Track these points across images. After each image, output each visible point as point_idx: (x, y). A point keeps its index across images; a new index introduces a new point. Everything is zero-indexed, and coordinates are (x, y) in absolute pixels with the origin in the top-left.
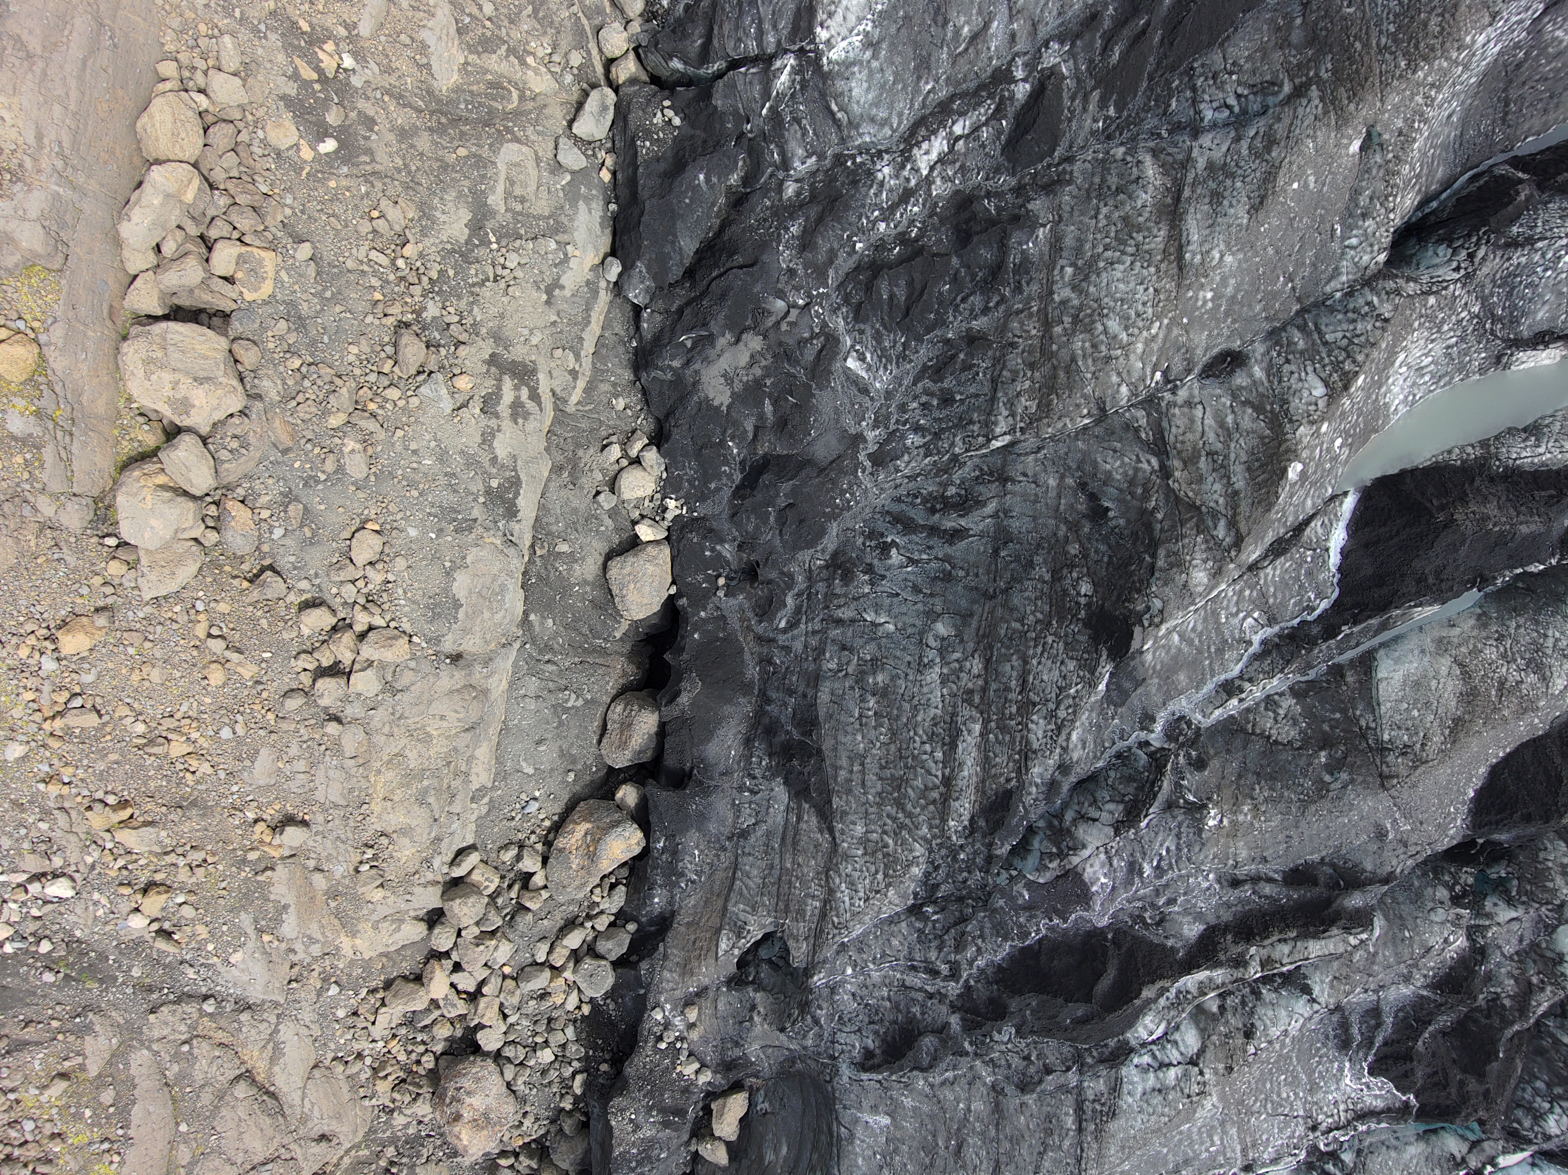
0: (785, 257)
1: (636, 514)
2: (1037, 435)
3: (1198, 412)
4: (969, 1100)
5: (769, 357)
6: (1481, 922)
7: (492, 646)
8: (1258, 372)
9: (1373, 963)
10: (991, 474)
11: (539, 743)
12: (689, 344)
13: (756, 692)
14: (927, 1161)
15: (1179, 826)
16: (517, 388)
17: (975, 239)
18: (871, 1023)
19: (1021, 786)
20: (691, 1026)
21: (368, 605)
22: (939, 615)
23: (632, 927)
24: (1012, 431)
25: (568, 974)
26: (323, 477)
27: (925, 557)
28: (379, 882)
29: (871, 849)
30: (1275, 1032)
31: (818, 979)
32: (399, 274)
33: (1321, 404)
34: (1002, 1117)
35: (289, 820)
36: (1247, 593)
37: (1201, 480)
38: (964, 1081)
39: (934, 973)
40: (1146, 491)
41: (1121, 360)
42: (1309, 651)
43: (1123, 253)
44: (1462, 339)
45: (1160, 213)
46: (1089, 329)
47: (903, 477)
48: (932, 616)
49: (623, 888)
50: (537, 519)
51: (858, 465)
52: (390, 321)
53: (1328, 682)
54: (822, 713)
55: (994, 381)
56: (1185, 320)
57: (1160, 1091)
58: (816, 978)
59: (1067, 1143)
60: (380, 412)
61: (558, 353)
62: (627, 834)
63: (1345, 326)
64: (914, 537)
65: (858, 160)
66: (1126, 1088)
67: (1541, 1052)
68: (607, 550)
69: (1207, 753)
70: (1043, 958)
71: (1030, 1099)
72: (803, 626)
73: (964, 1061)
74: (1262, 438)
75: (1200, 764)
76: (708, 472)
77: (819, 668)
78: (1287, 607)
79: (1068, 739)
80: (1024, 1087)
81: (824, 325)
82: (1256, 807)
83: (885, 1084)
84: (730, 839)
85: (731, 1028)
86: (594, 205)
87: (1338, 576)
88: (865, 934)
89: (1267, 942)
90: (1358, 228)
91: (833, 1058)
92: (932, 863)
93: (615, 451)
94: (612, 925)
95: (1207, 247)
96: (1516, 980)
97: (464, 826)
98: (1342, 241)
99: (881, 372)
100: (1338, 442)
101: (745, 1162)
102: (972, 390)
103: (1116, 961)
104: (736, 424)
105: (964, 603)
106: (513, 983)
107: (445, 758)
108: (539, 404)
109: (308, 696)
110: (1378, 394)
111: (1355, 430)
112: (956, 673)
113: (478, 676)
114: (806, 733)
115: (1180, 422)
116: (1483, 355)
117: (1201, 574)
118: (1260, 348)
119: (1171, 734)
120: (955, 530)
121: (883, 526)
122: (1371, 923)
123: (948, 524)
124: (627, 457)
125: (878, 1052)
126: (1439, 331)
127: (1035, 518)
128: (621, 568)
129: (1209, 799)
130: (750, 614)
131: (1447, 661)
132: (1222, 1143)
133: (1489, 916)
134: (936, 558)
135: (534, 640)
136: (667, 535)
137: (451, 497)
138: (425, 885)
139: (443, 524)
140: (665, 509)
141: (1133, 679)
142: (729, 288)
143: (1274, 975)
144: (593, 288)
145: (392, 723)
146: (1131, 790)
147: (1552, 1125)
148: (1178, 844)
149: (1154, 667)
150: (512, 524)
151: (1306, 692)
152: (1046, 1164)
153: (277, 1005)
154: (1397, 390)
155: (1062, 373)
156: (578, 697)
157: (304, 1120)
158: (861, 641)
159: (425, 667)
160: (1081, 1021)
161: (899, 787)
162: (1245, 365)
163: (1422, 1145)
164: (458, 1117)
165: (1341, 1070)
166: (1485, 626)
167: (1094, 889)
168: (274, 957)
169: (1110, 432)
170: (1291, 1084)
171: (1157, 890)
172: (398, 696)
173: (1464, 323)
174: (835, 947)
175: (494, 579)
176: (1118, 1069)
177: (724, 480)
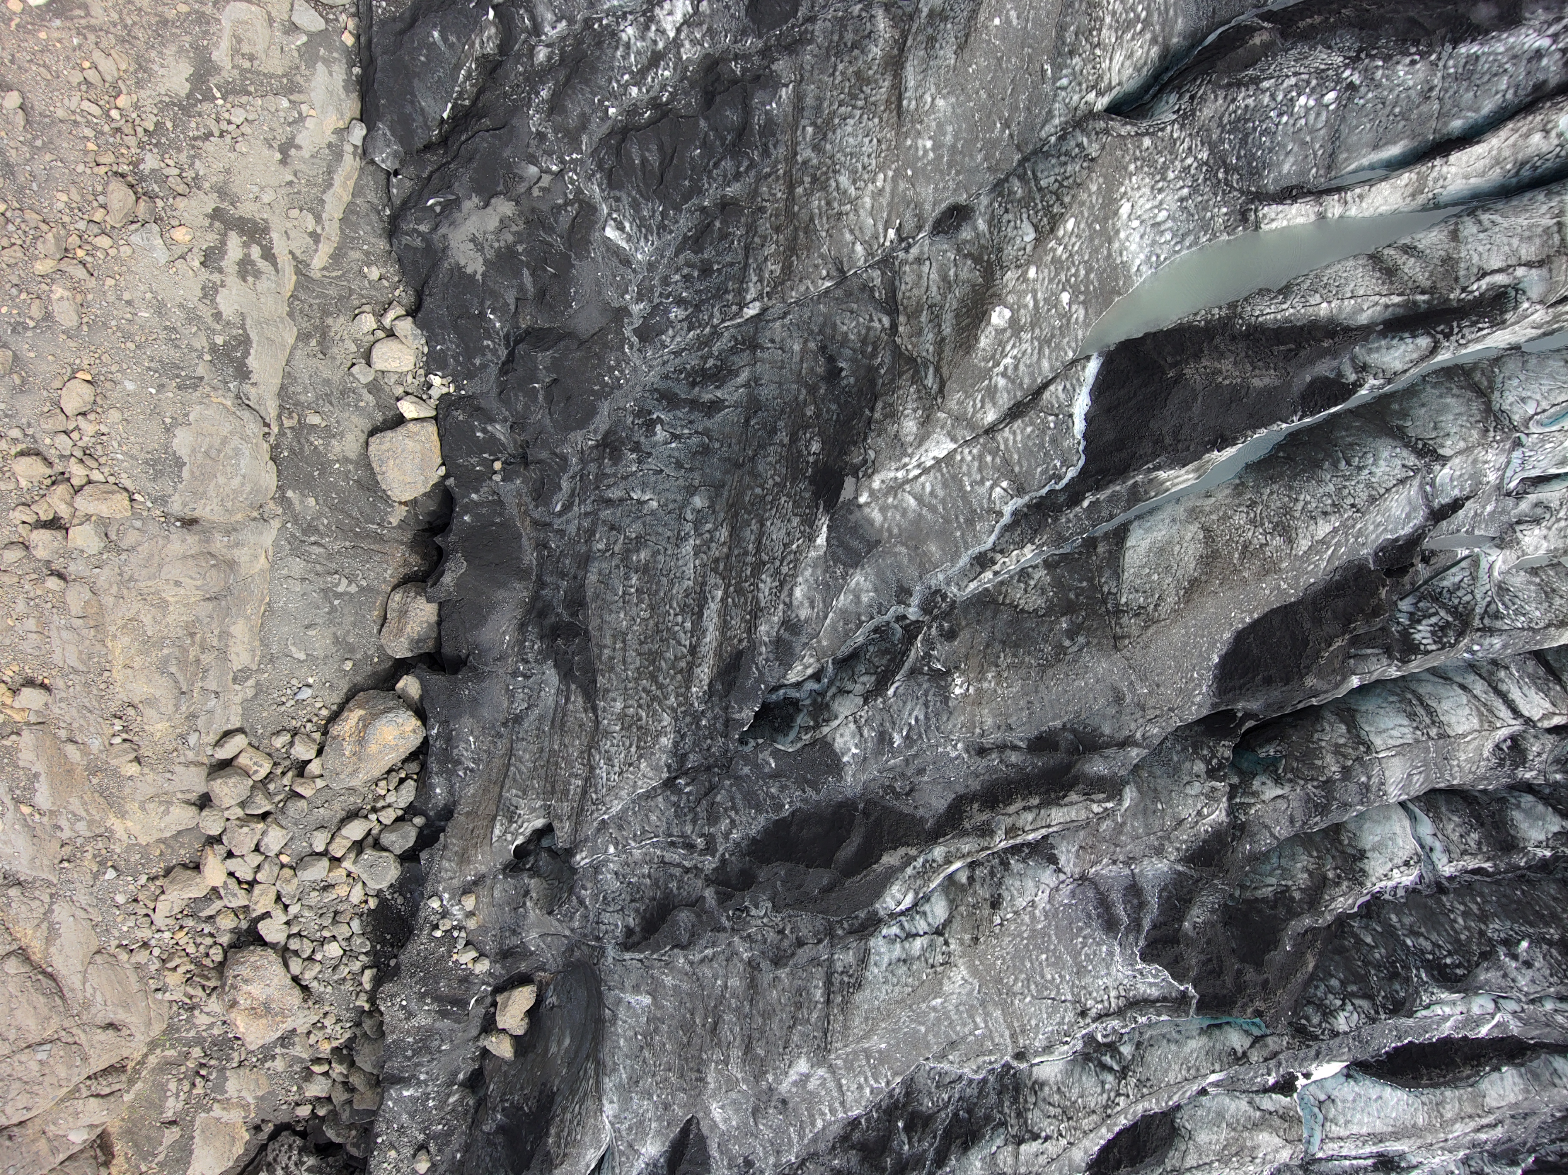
0: (535, 120)
1: (399, 391)
2: (784, 301)
3: (926, 268)
4: (726, 976)
5: (520, 222)
6: (1247, 800)
7: (239, 517)
8: (981, 224)
9: (1120, 832)
10: (743, 343)
11: (307, 627)
12: (438, 209)
13: (534, 578)
14: (685, 1040)
15: (926, 694)
16: (246, 245)
17: (718, 99)
18: (632, 901)
19: (753, 646)
20: (470, 914)
21: (85, 458)
22: (696, 488)
23: (419, 821)
24: (759, 298)
25: (347, 864)
26: (32, 324)
27: (686, 431)
28: (132, 756)
29: (628, 723)
30: (1021, 903)
31: (582, 859)
32: (113, 125)
33: (1029, 248)
34: (756, 992)
35: (30, 683)
36: (989, 458)
37: (919, 333)
38: (722, 957)
39: (690, 847)
40: (875, 348)
41: (851, 215)
42: (1056, 519)
43: (854, 107)
44: (1195, 189)
45: (887, 64)
46: (824, 188)
47: (670, 353)
48: (691, 490)
49: (412, 783)
50: (283, 387)
51: (623, 340)
52: (102, 170)
53: (1080, 553)
54: (589, 593)
55: (747, 248)
56: (909, 172)
57: (905, 961)
58: (578, 857)
59: (815, 1016)
60: (89, 259)
61: (295, 213)
62: (400, 721)
63: (1057, 170)
64: (678, 412)
65: (605, 22)
66: (873, 958)
67: (1341, 951)
68: (369, 427)
69: (959, 625)
70: (794, 828)
71: (783, 973)
72: (576, 508)
73: (722, 936)
74: (973, 286)
75: (950, 635)
76: (470, 348)
77: (590, 550)
78: (1034, 475)
79: (791, 594)
80: (777, 962)
81: (579, 191)
82: (999, 674)
83: (646, 962)
84: (504, 724)
85: (508, 917)
86: (336, 68)
87: (1083, 443)
88: (624, 810)
89: (1012, 809)
90: (1067, 67)
91: (598, 939)
92: (679, 732)
93: (368, 322)
94: (398, 819)
95: (921, 91)
96: (1311, 874)
97: (226, 707)
98: (1054, 83)
99: (642, 243)
100: (1065, 297)
101: (531, 1056)
102: (728, 259)
103: (862, 830)
104: (494, 295)
105: (718, 475)
106: (292, 872)
107: (186, 628)
108: (275, 264)
109: (27, 548)
110: (1109, 249)
111: (1087, 287)
112: (707, 543)
113: (218, 545)
114: (574, 614)
115: (909, 278)
116: (1225, 210)
117: (911, 424)
118: (984, 201)
119: (927, 607)
120: (712, 402)
121: (650, 403)
122: (1120, 793)
123: (707, 397)
124: (383, 329)
125: (637, 929)
126: (1164, 179)
127: (780, 384)
128: (381, 445)
129: (957, 668)
130: (527, 499)
131: (1194, 528)
132: (987, 1026)
133: (1255, 794)
134: (696, 432)
135: (296, 520)
136: (434, 413)
137: (172, 352)
138: (187, 765)
139: (164, 380)
140: (430, 386)
141: (862, 538)
142: (476, 151)
143: (1022, 845)
144: (336, 151)
145: (120, 584)
146: (884, 662)
147: (1341, 1023)
148: (926, 713)
149: (889, 530)
150: (246, 387)
151: (1058, 563)
152: (795, 1038)
153: (50, 884)
154: (1134, 247)
155: (801, 235)
156: (350, 583)
157: (86, 1005)
158: (628, 520)
159: (153, 528)
160: (827, 890)
161: (654, 660)
162: (970, 218)
163: (1204, 1040)
164: (234, 1004)
165: (1111, 954)
166: (1240, 494)
167: (845, 759)
168: (38, 832)
169: (849, 294)
170: (1054, 965)
171: (907, 761)
172: (124, 556)
173: (1193, 171)
174: (595, 824)
175: (224, 441)
176: (867, 940)
177: (489, 356)
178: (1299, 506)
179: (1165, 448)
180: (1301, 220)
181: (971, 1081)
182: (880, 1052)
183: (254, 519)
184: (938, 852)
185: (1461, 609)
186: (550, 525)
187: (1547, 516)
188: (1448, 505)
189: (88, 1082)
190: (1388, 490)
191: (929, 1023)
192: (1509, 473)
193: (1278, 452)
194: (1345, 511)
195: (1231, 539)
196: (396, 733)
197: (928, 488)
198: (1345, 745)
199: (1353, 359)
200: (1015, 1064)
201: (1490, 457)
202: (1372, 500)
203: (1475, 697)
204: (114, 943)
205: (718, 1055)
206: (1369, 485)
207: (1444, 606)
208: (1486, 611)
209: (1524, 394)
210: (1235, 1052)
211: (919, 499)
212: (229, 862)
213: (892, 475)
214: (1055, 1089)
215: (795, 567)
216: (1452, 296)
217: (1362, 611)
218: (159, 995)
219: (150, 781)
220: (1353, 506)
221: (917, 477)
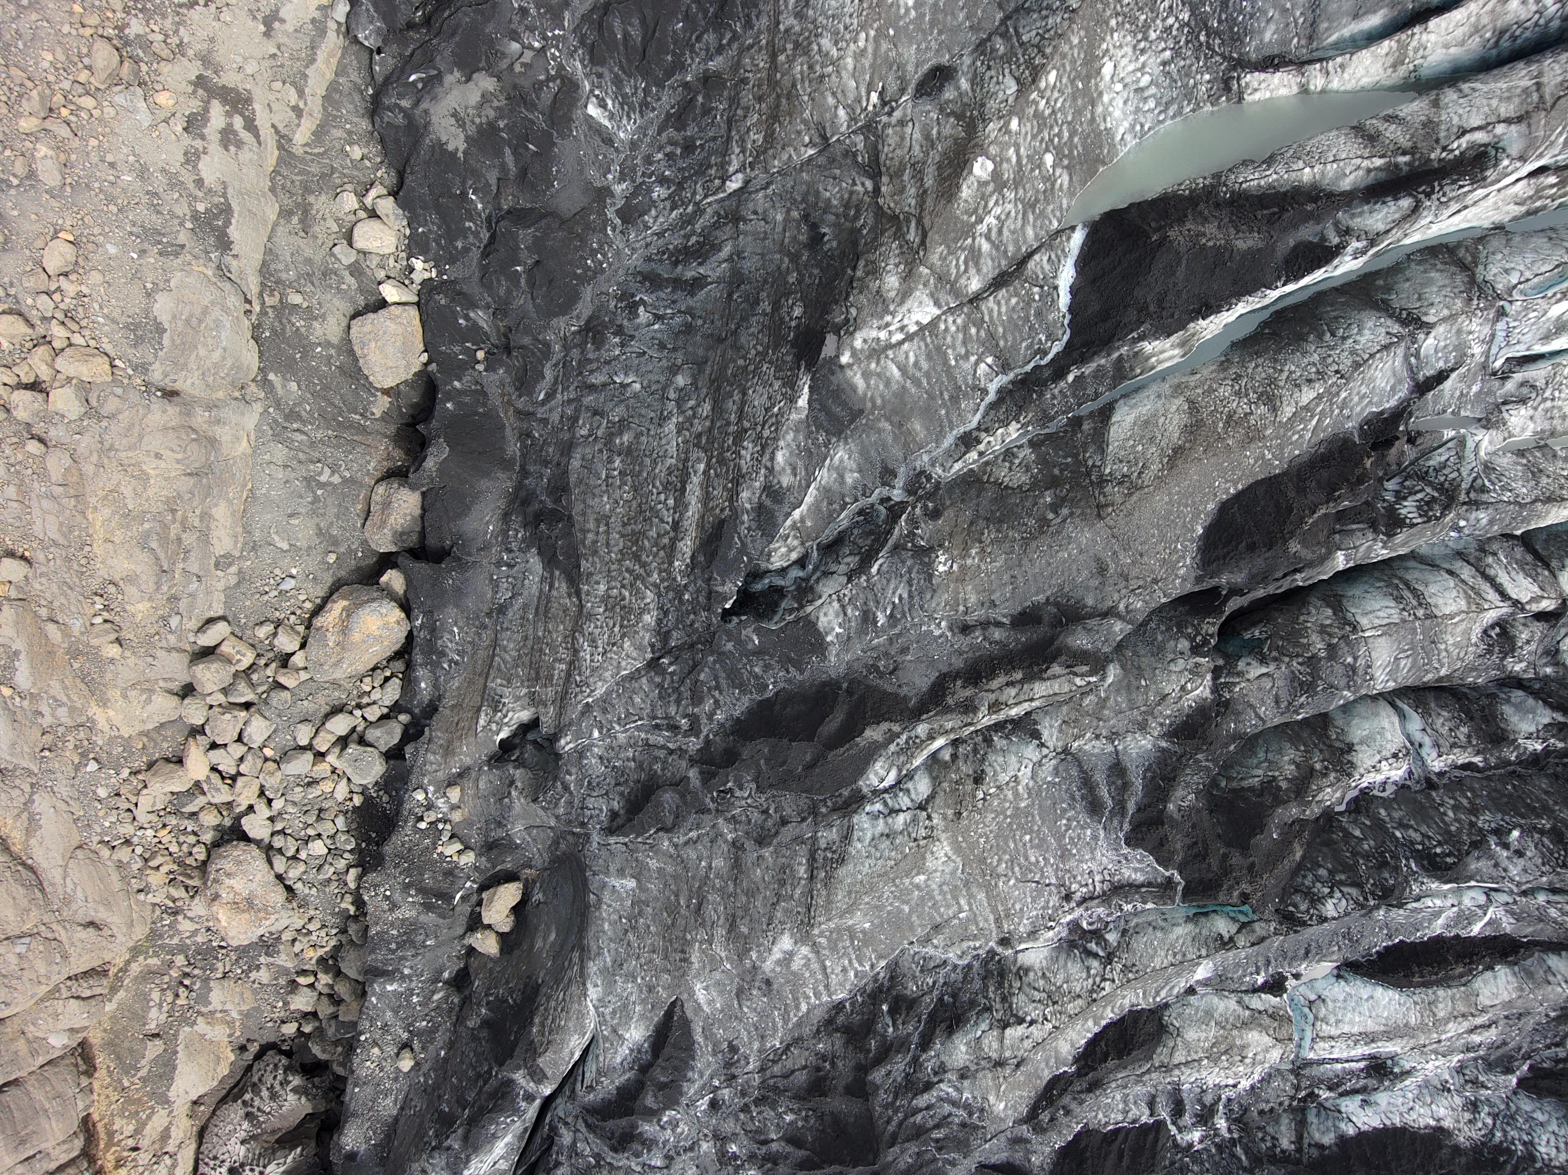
1: (381, 274)
2: (766, 171)
3: (908, 130)
4: (710, 858)
5: (502, 98)
6: (1231, 680)
7: (220, 394)
8: (964, 84)
9: (1104, 707)
10: (726, 217)
11: (290, 516)
12: (420, 86)
13: (517, 468)
14: (669, 922)
15: (910, 571)
16: (228, 114)
18: (617, 785)
19: (735, 514)
20: (454, 808)
21: (67, 321)
22: (679, 368)
23: (404, 718)
24: (742, 169)
25: (331, 758)
26: (15, 182)
27: (669, 311)
28: (113, 636)
29: (610, 603)
30: (1004, 778)
31: (566, 744)
33: (1011, 100)
34: (741, 872)
35: (10, 554)
36: (973, 331)
37: (902, 190)
38: (706, 839)
39: (674, 728)
40: (858, 211)
41: (833, 77)
42: (1041, 395)
44: (1177, 53)
46: (807, 52)
47: (653, 234)
48: (674, 370)
49: (398, 681)
50: (264, 264)
51: (606, 222)
52: (88, 32)
53: (1066, 432)
54: (573, 479)
55: (729, 122)
56: (891, 32)
58: (563, 742)
59: (798, 891)
60: (73, 119)
61: (278, 85)
62: (384, 611)
63: (1038, 24)
64: (660, 293)
66: (856, 835)
67: (1329, 843)
68: (351, 311)
69: (943, 504)
70: (777, 707)
71: (767, 852)
72: (559, 396)
73: (706, 817)
74: (956, 140)
75: (934, 515)
76: (452, 231)
77: (574, 437)
78: (1018, 351)
79: (772, 459)
80: (761, 841)
81: (561, 67)
82: (983, 550)
83: (631, 846)
84: (489, 615)
87: (1068, 317)
88: (608, 693)
89: (995, 684)
91: (583, 825)
92: (662, 608)
93: (350, 201)
94: (383, 717)
97: (208, 593)
99: (625, 121)
100: (1049, 159)
101: (516, 952)
102: (711, 134)
103: (846, 707)
104: (476, 174)
106: (275, 766)
107: (167, 503)
108: (257, 136)
109: (8, 411)
110: (1093, 113)
111: (1071, 152)
112: (690, 421)
113: (200, 420)
114: (557, 501)
115: (892, 140)
116: (1207, 77)
117: (893, 279)
118: (967, 60)
119: (911, 489)
120: (695, 279)
121: (633, 286)
122: (1104, 668)
123: (690, 274)
124: (365, 209)
125: (622, 812)
126: (1145, 38)
127: (763, 255)
128: (362, 328)
129: (941, 546)
130: (510, 389)
131: (1179, 402)
132: (971, 909)
133: (1240, 674)
134: (679, 312)
135: (278, 405)
136: (416, 299)
137: (154, 217)
138: (169, 650)
139: (146, 246)
140: (412, 270)
141: (844, 405)
142: (458, 26)
143: (1006, 721)
144: (319, 28)
145: (101, 452)
146: (868, 542)
147: (1330, 909)
148: (910, 591)
149: (873, 400)
150: (228, 259)
151: (1042, 442)
152: (779, 915)
153: (30, 773)
154: (1117, 113)
155: (784, 101)
156: (333, 473)
157: (67, 901)
158: (611, 405)
159: (134, 397)
160: (810, 767)
161: (637, 540)
162: (953, 78)
163: (1190, 927)
164: (216, 897)
165: (1095, 838)
166: (1225, 370)
167: (829, 639)
168: (19, 718)
169: (832, 161)
170: (1038, 847)
171: (891, 640)
172: (104, 424)
173: (1174, 33)
174: (580, 707)
175: (205, 311)
176: (851, 817)
177: (471, 239)
178: (1284, 376)
179: (1149, 315)
180: (1283, 92)
181: (955, 966)
182: (864, 931)
183: (236, 399)
184: (922, 729)
185: (1446, 485)
186: (533, 414)
187: (1533, 396)
188: (1433, 377)
189: (69, 983)
190: (1372, 356)
191: (913, 903)
192: (1494, 351)
193: (1263, 328)
194: (1330, 377)
195: (1216, 410)
196: (379, 623)
197: (912, 359)
198: (1331, 625)
199: (1336, 224)
200: (999, 950)
201: (1474, 327)
202: (1357, 365)
203: (1463, 581)
204: (96, 839)
205: (702, 935)
206: (1353, 352)
207: (1430, 484)
208: (1472, 486)
209: (1507, 266)
210: (1222, 937)
211: (902, 369)
212: (212, 753)
213: (874, 334)
214: (1040, 974)
215: (776, 430)
216: (1433, 156)
217: (1347, 480)
218: (141, 896)
219: (132, 665)
220: (1337, 372)
221: (901, 343)
